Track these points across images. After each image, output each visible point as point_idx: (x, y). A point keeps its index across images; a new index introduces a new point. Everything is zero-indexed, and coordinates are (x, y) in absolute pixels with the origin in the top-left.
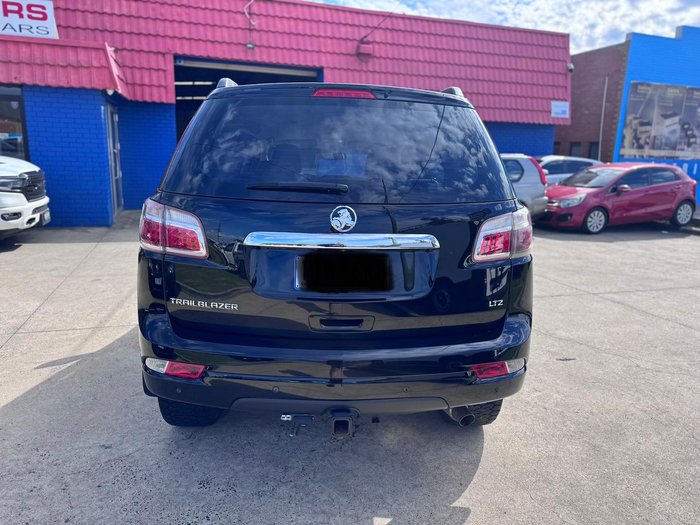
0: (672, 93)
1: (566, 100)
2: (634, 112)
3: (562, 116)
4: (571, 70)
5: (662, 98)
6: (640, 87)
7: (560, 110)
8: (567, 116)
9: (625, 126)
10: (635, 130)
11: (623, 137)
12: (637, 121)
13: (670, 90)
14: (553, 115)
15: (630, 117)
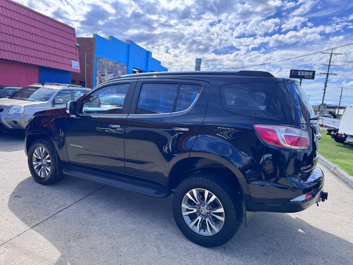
0: (110, 63)
1: (77, 61)
2: (99, 70)
3: (77, 68)
4: (78, 46)
5: (107, 65)
6: (100, 59)
7: (75, 65)
8: (79, 68)
9: (96, 75)
10: (100, 78)
11: (96, 81)
12: (100, 74)
13: (110, 62)
14: (73, 67)
15: (98, 72)
